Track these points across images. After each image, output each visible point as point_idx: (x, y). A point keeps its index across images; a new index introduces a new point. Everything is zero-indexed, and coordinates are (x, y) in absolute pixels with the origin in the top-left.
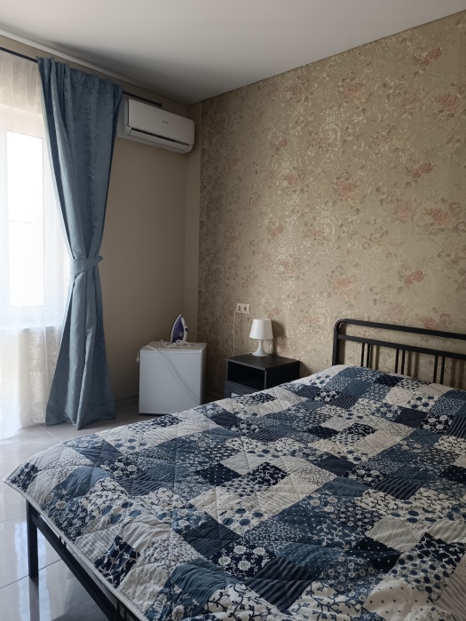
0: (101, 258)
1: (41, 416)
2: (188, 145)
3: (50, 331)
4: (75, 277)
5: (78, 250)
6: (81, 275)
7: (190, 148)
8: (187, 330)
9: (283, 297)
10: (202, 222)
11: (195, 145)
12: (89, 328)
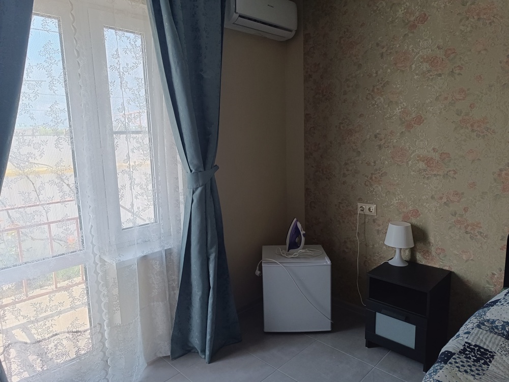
0: (217, 167)
1: (166, 349)
2: (290, 31)
3: (168, 252)
4: (193, 193)
5: (195, 162)
6: (199, 190)
7: (293, 33)
8: (303, 234)
9: (424, 197)
10: (306, 115)
11: (297, 32)
12: (211, 248)
